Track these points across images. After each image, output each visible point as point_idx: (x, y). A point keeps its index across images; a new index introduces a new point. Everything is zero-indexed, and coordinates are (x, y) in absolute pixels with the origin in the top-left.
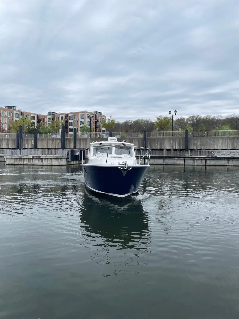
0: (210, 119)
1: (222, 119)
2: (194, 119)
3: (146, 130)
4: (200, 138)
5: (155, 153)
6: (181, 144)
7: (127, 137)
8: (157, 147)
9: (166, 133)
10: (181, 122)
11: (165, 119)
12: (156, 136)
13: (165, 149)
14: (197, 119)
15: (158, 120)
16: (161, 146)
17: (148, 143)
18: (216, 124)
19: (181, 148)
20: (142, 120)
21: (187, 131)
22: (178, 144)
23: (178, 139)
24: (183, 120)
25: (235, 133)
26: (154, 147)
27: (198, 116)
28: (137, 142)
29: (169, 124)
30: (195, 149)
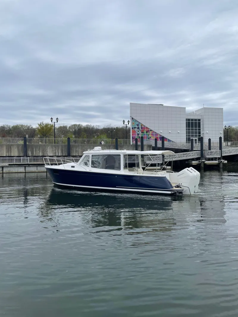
0: (90, 128)
1: (100, 128)
2: (76, 127)
3: (27, 136)
4: (81, 145)
5: (37, 160)
6: (64, 151)
7: (4, 143)
8: (39, 154)
9: (49, 140)
10: (63, 130)
11: (47, 125)
12: (39, 143)
13: (47, 156)
14: (78, 127)
15: (40, 126)
16: (43, 153)
17: (29, 150)
18: (96, 133)
19: (64, 155)
20: (22, 125)
21: (69, 138)
22: (60, 151)
23: (61, 146)
24: (65, 127)
25: (111, 142)
26: (36, 154)
27: (79, 125)
28: (17, 148)
29: (51, 131)
30: (77, 156)
